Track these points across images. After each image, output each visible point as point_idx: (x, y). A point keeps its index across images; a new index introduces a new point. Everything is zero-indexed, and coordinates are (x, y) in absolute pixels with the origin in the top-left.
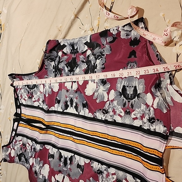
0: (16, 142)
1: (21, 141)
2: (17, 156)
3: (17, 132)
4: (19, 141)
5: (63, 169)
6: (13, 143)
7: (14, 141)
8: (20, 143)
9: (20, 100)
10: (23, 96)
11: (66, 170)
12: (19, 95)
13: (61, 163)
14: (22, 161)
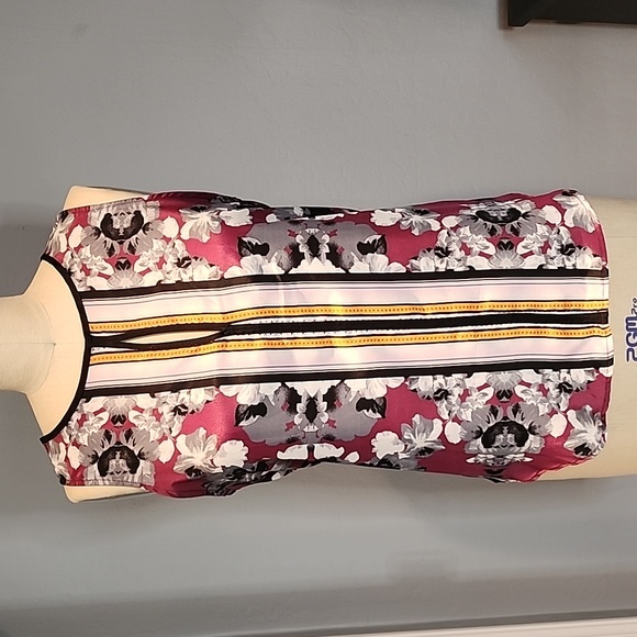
0: (84, 418)
1: (102, 410)
2: (93, 463)
3: (87, 386)
4: (96, 413)
5: (306, 430)
6: (73, 424)
7: (76, 416)
8: (101, 419)
9: (76, 283)
10: (93, 267)
11: (316, 429)
12: (76, 269)
13: (297, 416)
14: (112, 473)
